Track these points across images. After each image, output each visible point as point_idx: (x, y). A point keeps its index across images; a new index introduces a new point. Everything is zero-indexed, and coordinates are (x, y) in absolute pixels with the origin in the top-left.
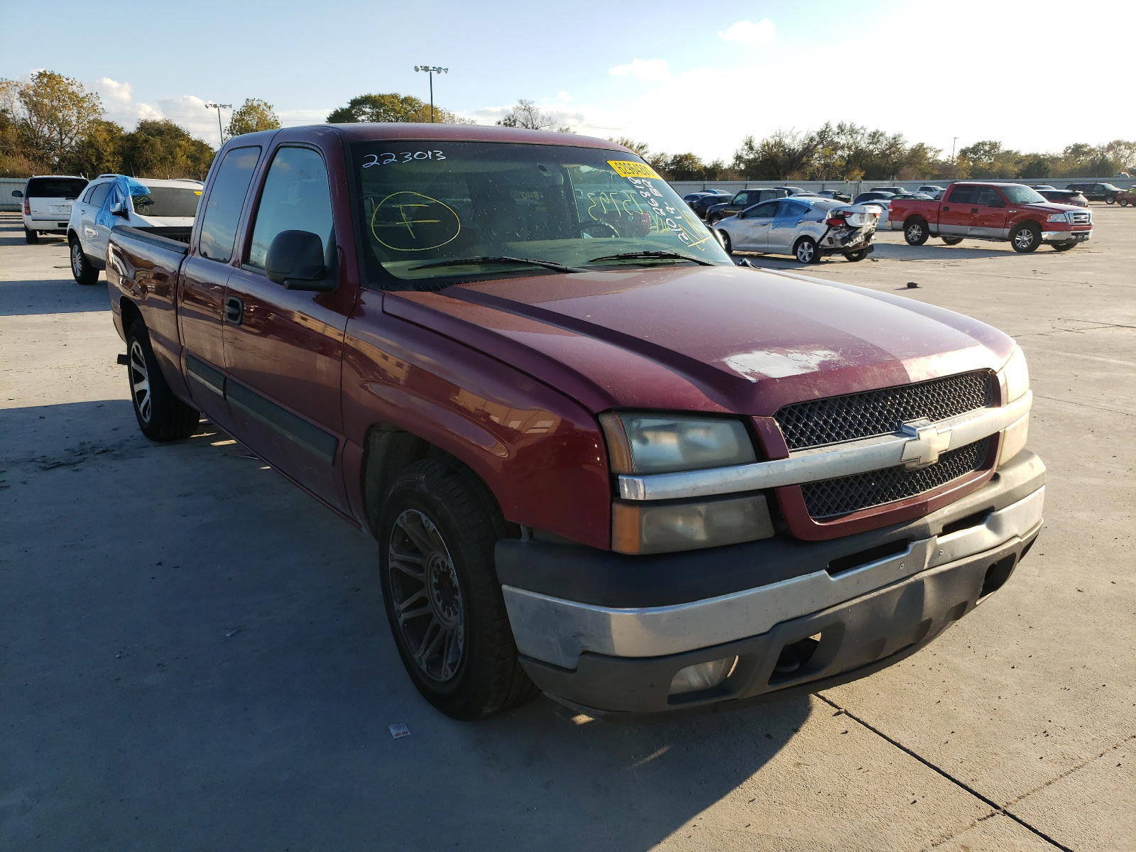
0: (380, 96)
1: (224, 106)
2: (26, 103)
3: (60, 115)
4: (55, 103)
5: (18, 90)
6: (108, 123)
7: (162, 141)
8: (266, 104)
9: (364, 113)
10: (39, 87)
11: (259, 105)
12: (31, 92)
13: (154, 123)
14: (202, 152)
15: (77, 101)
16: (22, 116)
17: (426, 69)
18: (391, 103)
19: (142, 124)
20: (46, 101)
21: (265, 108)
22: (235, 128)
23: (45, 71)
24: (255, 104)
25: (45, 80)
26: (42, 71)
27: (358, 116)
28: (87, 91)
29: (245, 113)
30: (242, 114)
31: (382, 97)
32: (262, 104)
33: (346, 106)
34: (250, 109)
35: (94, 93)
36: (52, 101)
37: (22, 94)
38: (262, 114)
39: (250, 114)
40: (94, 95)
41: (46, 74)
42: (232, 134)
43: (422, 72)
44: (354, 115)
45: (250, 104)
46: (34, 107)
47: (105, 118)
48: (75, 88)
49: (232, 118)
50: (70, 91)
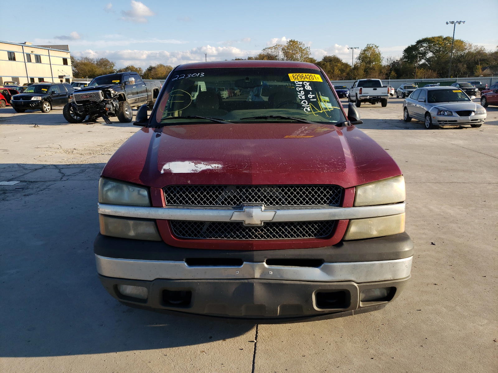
0: (432, 38)
1: (355, 48)
2: (284, 52)
3: (294, 56)
4: (294, 52)
5: (281, 48)
6: (311, 58)
7: (330, 64)
8: (376, 46)
9: (423, 47)
10: (289, 46)
11: (372, 47)
12: (286, 48)
13: (329, 57)
14: (346, 68)
15: (301, 50)
16: (282, 58)
17: (452, 23)
18: (437, 40)
19: (324, 58)
20: (291, 51)
21: (375, 47)
22: (361, 57)
23: (292, 40)
24: (371, 46)
25: (291, 43)
26: (290, 40)
27: (419, 48)
28: (306, 46)
29: (366, 50)
30: (365, 51)
31: (433, 38)
32: (374, 46)
33: (414, 44)
34: (368, 48)
35: (308, 47)
36: (293, 51)
37: (283, 49)
38: (374, 50)
39: (368, 51)
40: (308, 48)
41: (292, 41)
42: (359, 59)
43: (450, 24)
44: (418, 48)
45: (369, 46)
46: (286, 53)
47: (310, 57)
48: (301, 46)
49: (360, 53)
50: (300, 47)
